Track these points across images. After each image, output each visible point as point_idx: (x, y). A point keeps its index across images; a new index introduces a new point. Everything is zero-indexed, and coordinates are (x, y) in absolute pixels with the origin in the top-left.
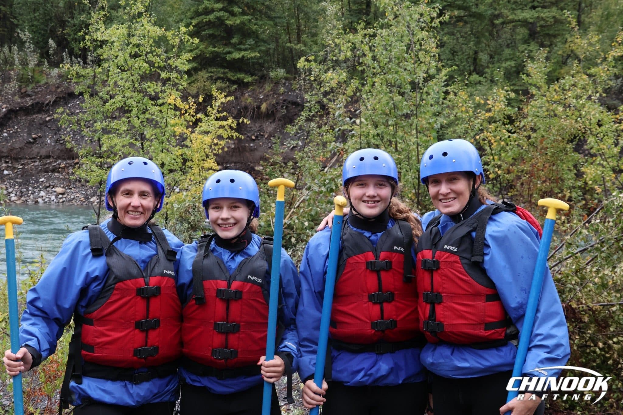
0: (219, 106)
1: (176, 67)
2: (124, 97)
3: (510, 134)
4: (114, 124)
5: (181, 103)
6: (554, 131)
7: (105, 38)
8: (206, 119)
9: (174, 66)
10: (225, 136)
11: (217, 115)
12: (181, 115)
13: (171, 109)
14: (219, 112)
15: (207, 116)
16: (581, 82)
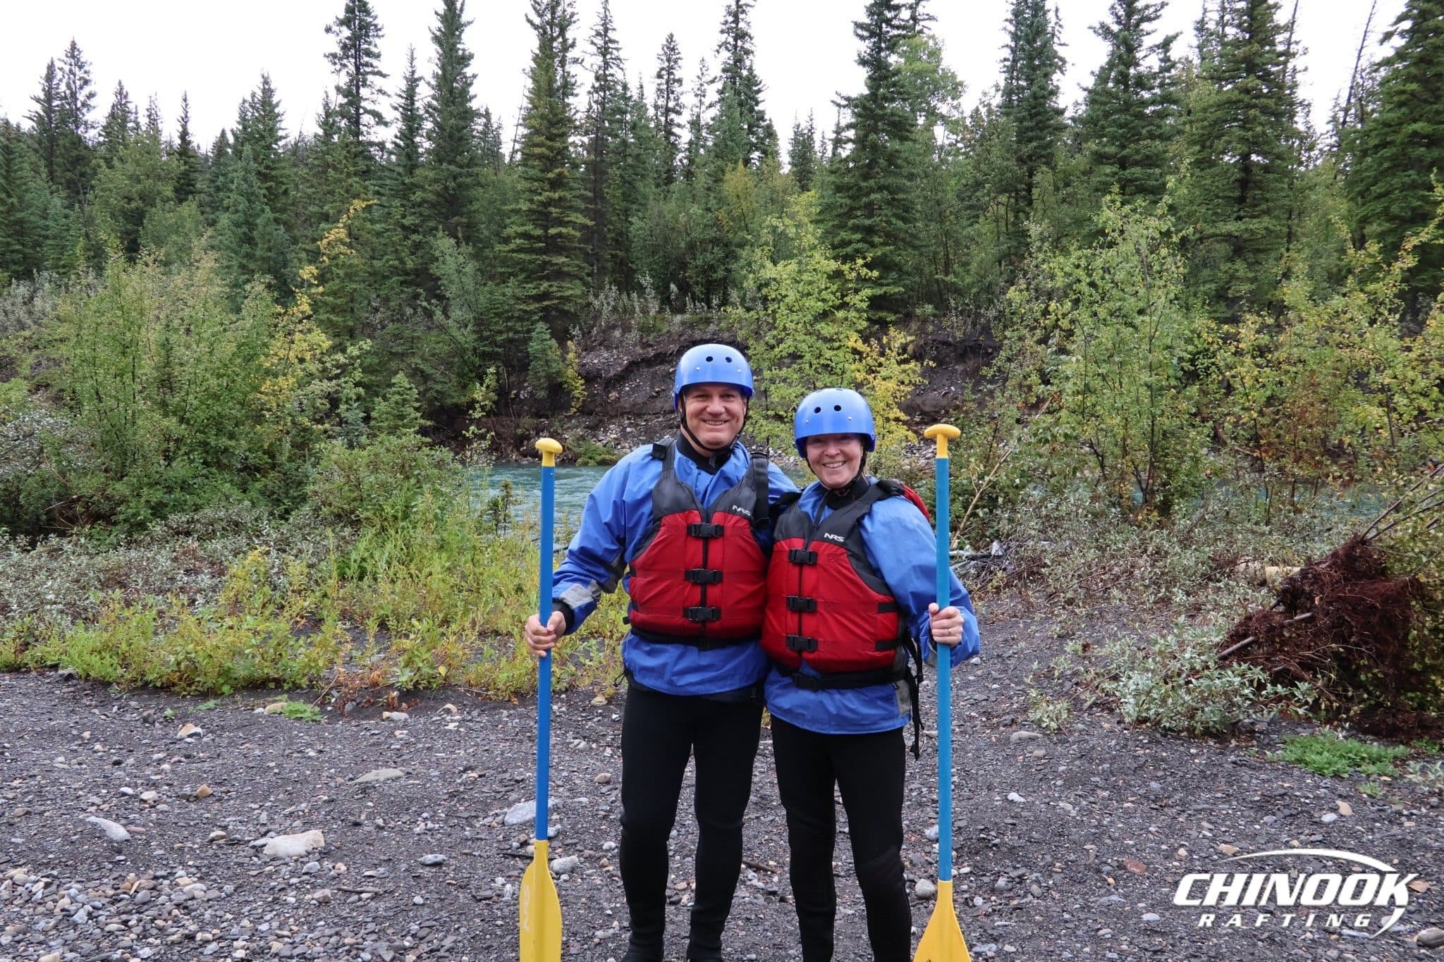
0: (898, 348)
1: (854, 304)
2: (795, 341)
4: (783, 373)
5: (862, 345)
7: (771, 276)
8: (888, 362)
9: (851, 304)
11: (898, 358)
12: (860, 360)
13: (850, 352)
14: (899, 354)
15: (888, 359)
16: (1358, 302)
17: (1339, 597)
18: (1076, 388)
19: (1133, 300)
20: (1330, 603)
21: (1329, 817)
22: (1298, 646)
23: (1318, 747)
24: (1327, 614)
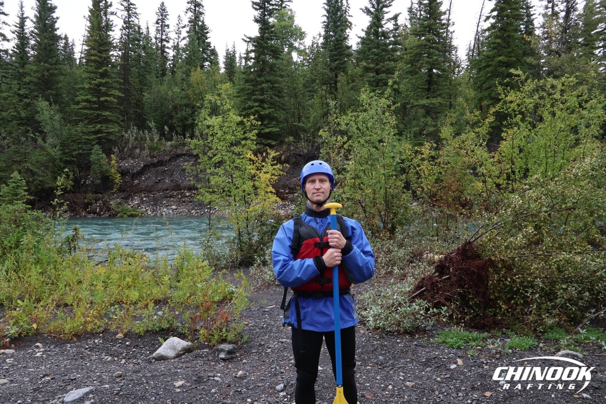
0: (272, 158)
2: (222, 155)
4: (216, 171)
5: (254, 157)
6: (459, 164)
7: (210, 124)
8: (266, 165)
9: (248, 137)
10: (277, 174)
11: (271, 163)
12: (253, 164)
13: (248, 160)
16: (472, 136)
17: (460, 268)
18: (351, 176)
19: (375, 136)
20: (456, 271)
21: (453, 366)
22: (444, 291)
23: (451, 335)
24: (455, 276)
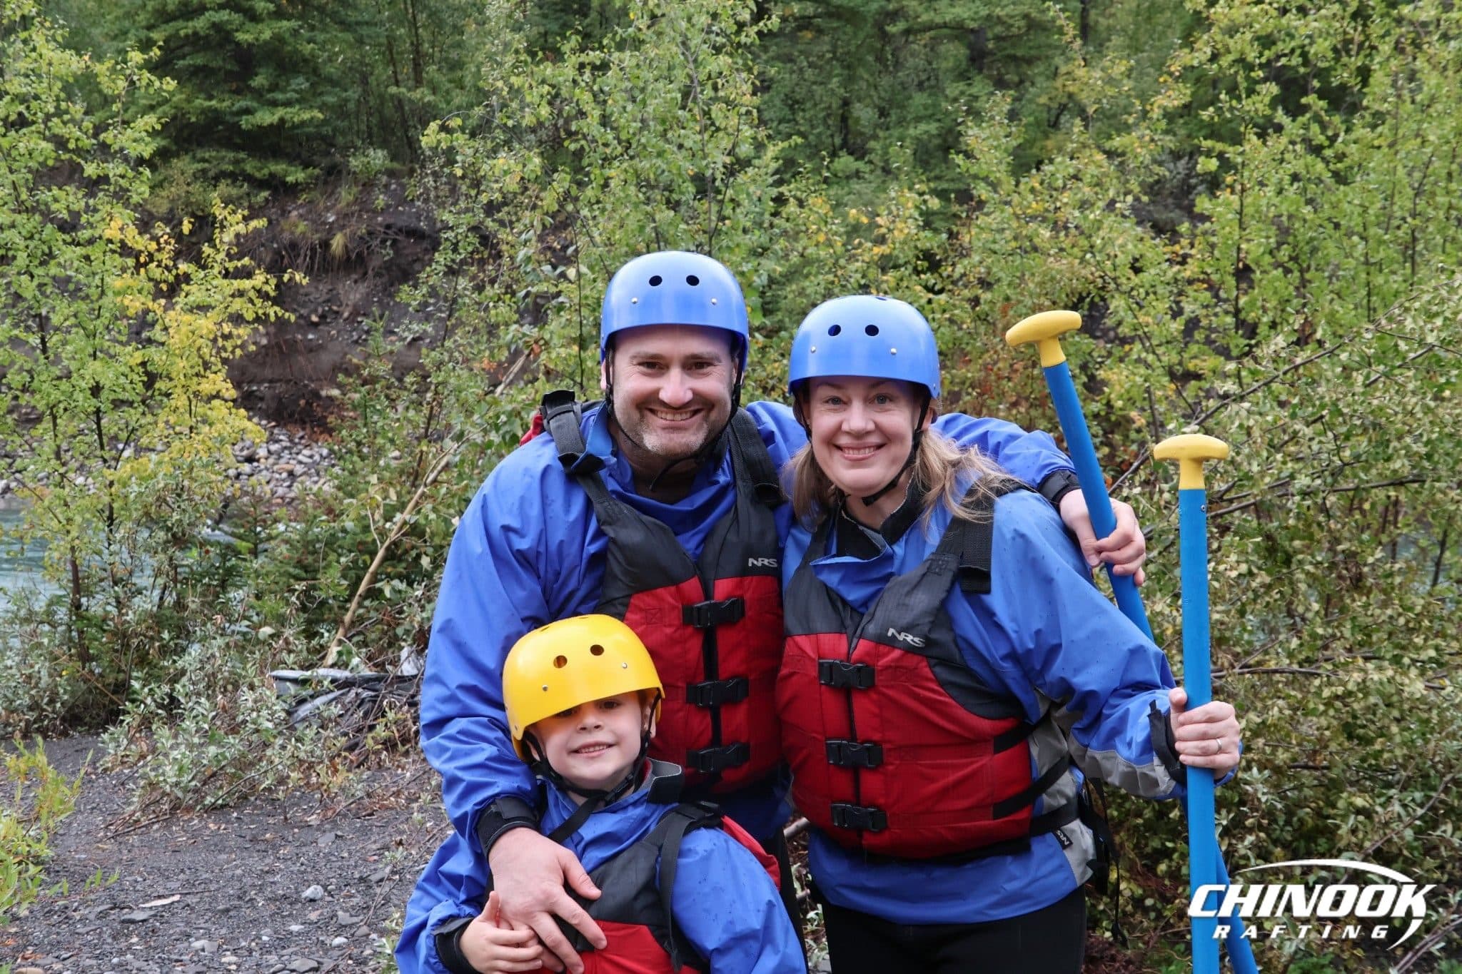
0: (230, 244)
1: (122, 149)
3: (931, 296)
5: (137, 237)
6: (1031, 285)
8: (202, 274)
9: (116, 147)
10: (249, 316)
11: (227, 265)
12: (138, 266)
13: (113, 252)
14: (230, 257)
15: (204, 267)
16: (1092, 170)
